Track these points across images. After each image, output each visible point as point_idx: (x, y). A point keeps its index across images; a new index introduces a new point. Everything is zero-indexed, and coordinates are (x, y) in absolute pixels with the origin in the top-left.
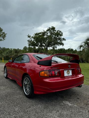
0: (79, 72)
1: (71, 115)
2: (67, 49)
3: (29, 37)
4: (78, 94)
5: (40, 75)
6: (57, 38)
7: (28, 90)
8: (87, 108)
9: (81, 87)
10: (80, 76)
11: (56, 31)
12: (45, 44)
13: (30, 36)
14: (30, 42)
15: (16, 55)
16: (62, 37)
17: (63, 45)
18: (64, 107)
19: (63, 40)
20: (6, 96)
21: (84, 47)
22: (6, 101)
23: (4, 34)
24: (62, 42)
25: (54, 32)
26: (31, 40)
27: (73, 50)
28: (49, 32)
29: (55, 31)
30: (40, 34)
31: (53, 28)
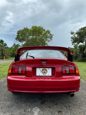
23: (51, 36)
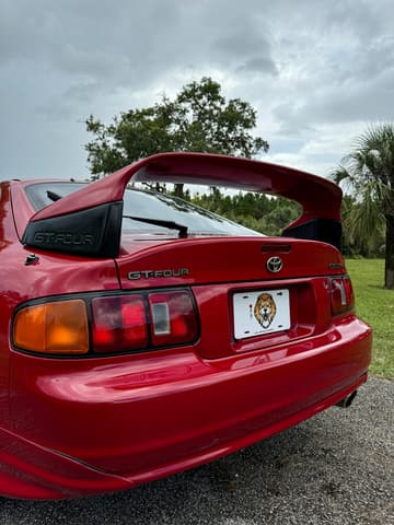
0: (344, 303)
3: (93, 127)
6: (230, 136)
9: (349, 404)
10: (349, 332)
11: (222, 103)
13: (98, 124)
14: (98, 153)
16: (253, 133)
19: (258, 147)
21: (352, 179)
25: (216, 108)
26: (104, 145)
28: (189, 104)
29: (218, 104)
30: (147, 118)
31: (211, 90)
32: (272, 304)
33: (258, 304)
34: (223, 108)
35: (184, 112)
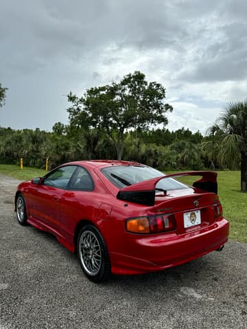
0: (218, 213)
1: (203, 324)
2: (174, 132)
3: (72, 99)
4: (215, 266)
5: (126, 229)
6: (151, 103)
7: (93, 262)
8: (238, 303)
9: (221, 250)
10: (221, 224)
11: (146, 85)
12: (116, 119)
13: (75, 97)
14: (75, 113)
15: (35, 149)
16: (164, 101)
17: (167, 123)
18: (185, 305)
19: (167, 109)
20: (38, 278)
22: (41, 293)
24: (163, 114)
25: (142, 87)
26: (78, 109)
27: (191, 133)
28: (127, 86)
29: (144, 85)
30: (101, 93)
31: (139, 77)
32: (195, 216)
33: (191, 217)
34: (146, 87)
35: (124, 90)
